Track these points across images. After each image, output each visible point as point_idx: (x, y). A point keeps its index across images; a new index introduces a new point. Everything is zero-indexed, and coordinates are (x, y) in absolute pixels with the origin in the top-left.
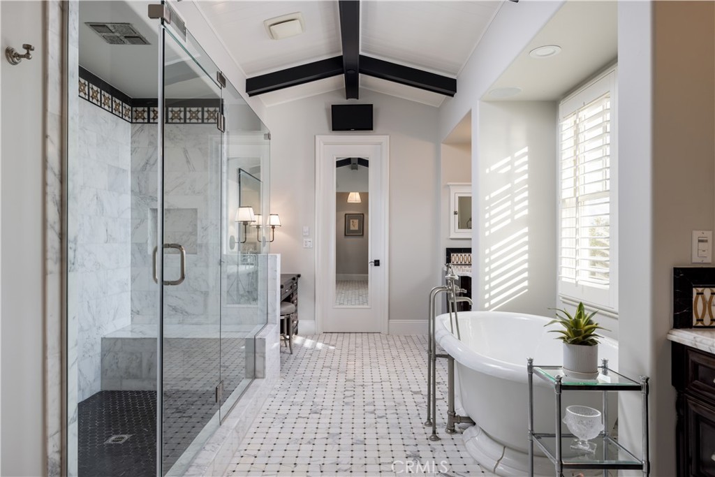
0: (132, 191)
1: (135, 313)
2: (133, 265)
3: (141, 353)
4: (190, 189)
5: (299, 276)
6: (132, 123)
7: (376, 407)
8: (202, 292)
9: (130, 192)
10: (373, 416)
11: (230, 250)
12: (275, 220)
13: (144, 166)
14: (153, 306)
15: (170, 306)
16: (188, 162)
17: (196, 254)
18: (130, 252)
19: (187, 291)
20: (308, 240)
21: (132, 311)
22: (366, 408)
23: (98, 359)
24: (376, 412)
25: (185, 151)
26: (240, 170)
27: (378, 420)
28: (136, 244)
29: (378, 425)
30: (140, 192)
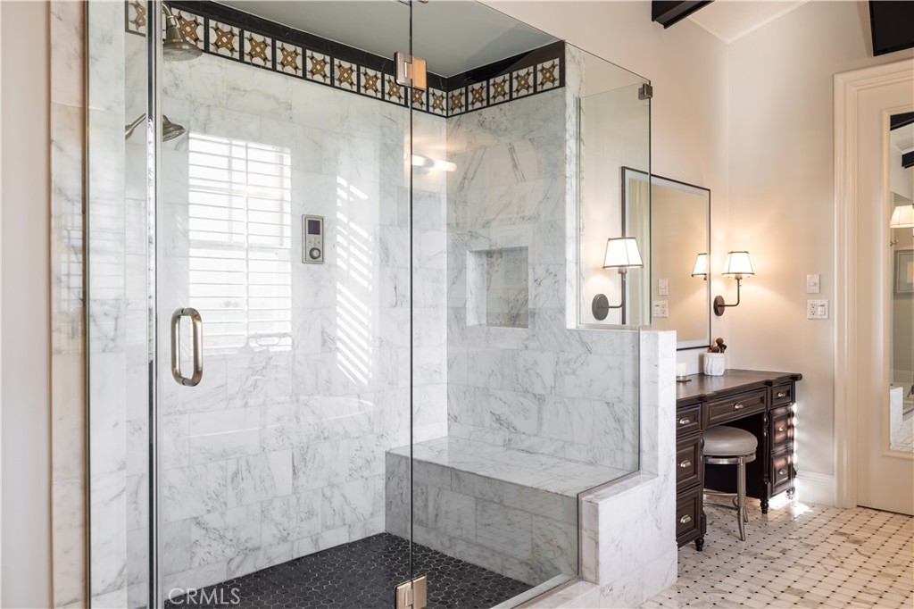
0: (448, 224)
1: (453, 419)
2: (450, 341)
3: (427, 486)
4: (517, 213)
5: (796, 378)
6: (447, 117)
8: (535, 395)
9: (445, 228)
11: (593, 320)
12: (740, 264)
13: (461, 183)
14: (473, 411)
15: (493, 414)
16: (515, 166)
17: (527, 327)
18: (445, 323)
19: (515, 390)
20: (819, 302)
21: (449, 414)
23: (381, 484)
25: (512, 150)
26: (623, 169)
28: (453, 308)
30: (457, 224)
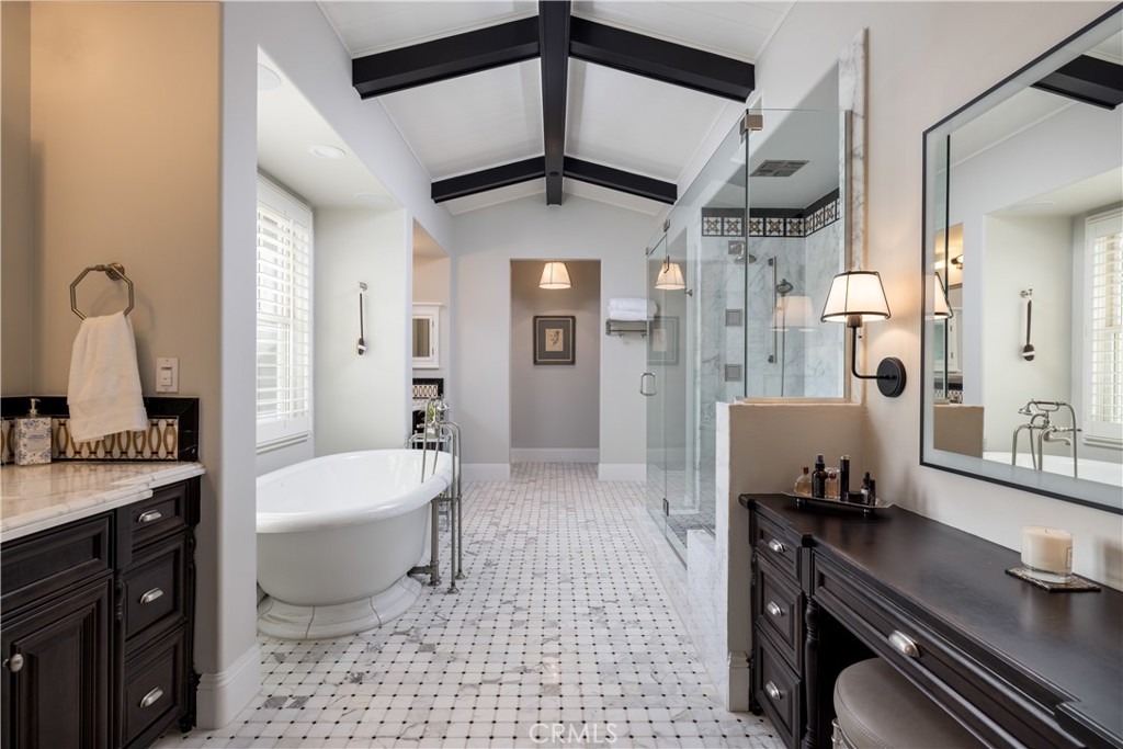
7: (510, 617)
10: (518, 605)
22: (525, 617)
24: (512, 609)
27: (513, 599)
29: (515, 592)
